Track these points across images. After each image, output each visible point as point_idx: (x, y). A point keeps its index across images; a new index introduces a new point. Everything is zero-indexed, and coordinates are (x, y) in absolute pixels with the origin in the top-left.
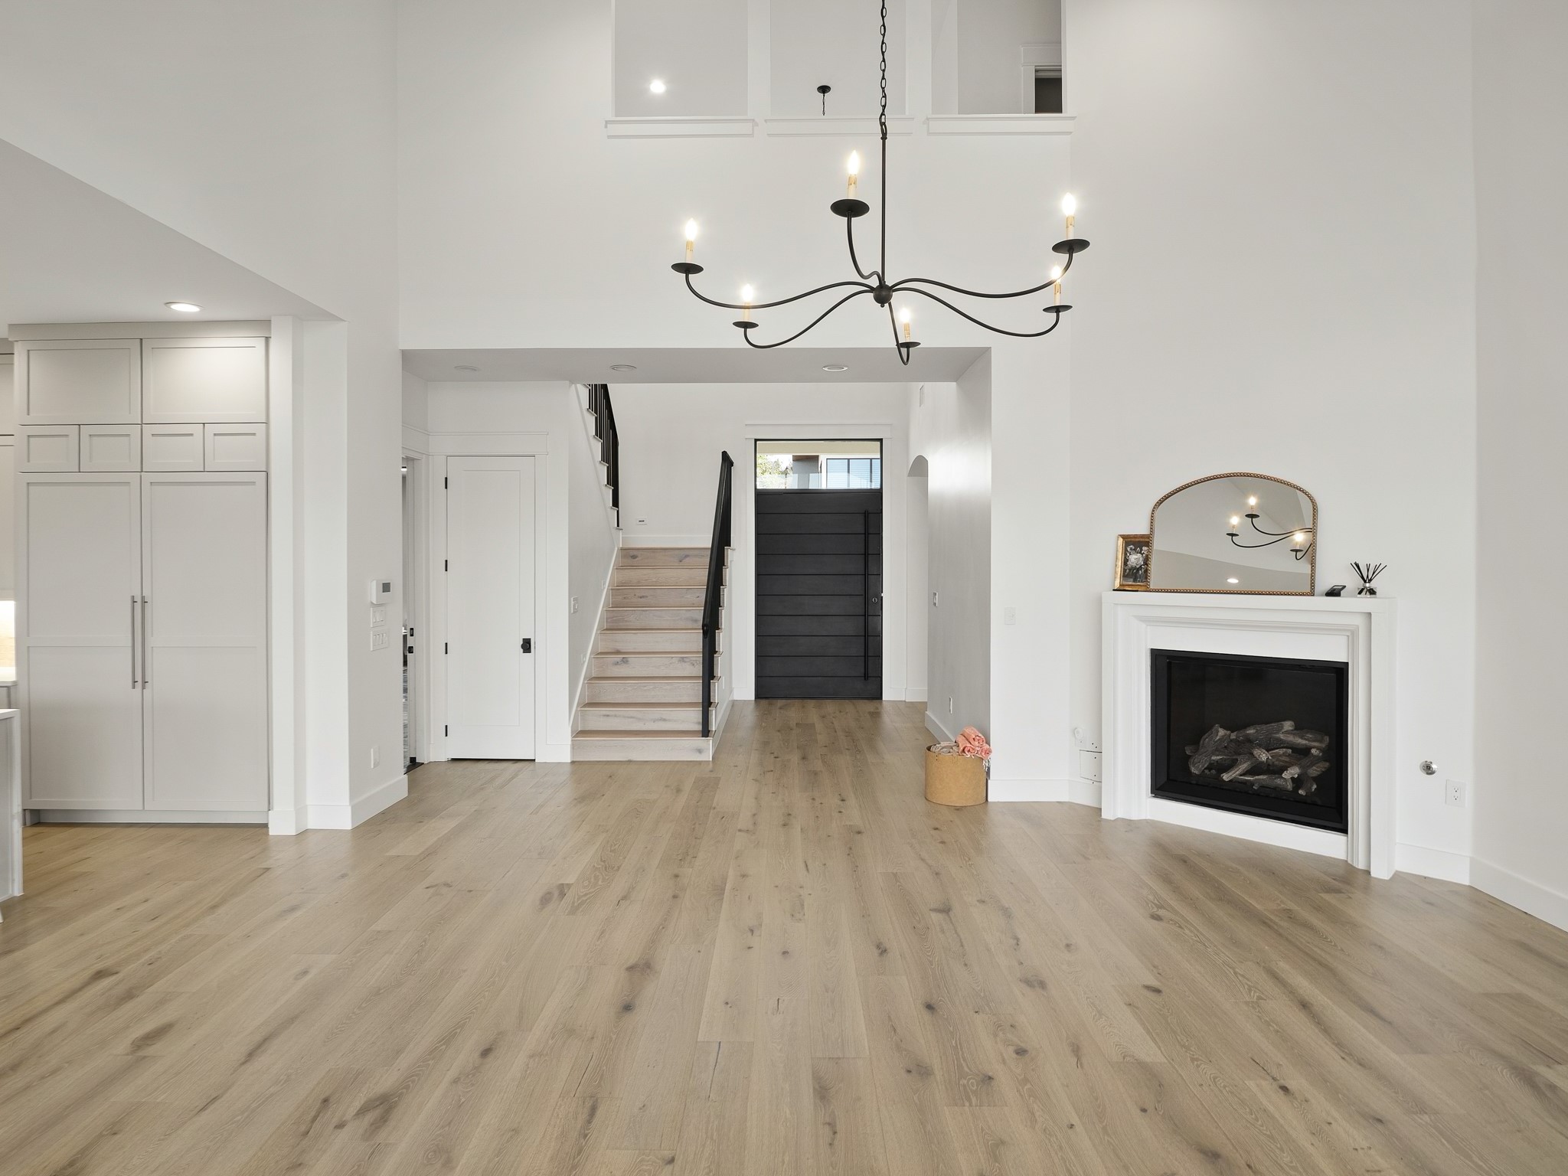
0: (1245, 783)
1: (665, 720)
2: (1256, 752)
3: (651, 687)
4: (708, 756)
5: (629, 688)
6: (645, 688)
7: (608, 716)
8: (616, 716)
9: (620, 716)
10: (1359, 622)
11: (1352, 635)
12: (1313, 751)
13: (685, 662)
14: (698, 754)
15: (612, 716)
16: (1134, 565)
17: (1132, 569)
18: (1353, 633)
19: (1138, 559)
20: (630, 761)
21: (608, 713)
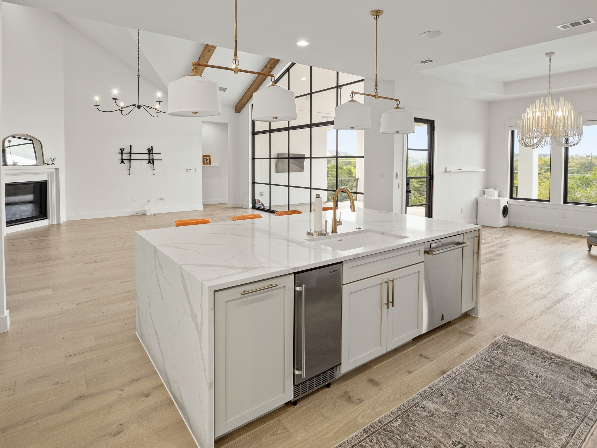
11: (50, 174)
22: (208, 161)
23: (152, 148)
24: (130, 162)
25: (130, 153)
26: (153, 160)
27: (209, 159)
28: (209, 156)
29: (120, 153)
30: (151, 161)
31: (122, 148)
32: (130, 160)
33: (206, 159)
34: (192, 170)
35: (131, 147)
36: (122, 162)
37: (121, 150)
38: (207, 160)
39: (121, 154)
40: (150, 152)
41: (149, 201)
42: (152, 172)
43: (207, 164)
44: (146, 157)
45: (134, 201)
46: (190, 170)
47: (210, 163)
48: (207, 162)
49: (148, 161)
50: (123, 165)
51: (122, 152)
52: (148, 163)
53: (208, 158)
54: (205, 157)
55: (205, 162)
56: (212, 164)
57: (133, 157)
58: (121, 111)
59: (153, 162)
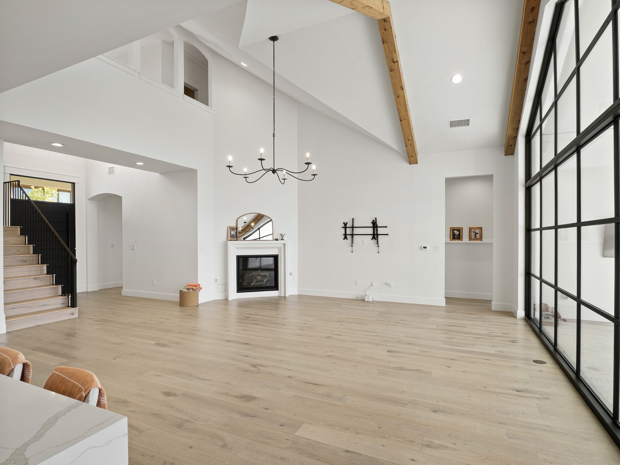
0: (256, 285)
1: (45, 305)
2: (258, 277)
3: (28, 292)
4: (76, 316)
5: (16, 295)
6: (25, 293)
7: (14, 308)
8: (18, 308)
9: (21, 307)
10: (282, 246)
11: (280, 249)
12: (267, 275)
13: (36, 280)
14: (72, 315)
15: (16, 308)
16: (233, 234)
17: (232, 235)
18: (280, 248)
19: (233, 233)
20: (38, 326)
21: (14, 307)
22: (478, 236)
23: (376, 220)
24: (352, 237)
25: (353, 227)
26: (377, 235)
27: (479, 233)
28: (481, 229)
29: (343, 227)
30: (375, 236)
31: (345, 221)
32: (352, 235)
33: (473, 232)
34: (428, 248)
35: (353, 221)
36: (345, 238)
37: (344, 223)
38: (476, 234)
39: (344, 229)
40: (375, 225)
41: (372, 285)
42: (376, 249)
43: (477, 239)
44: (370, 231)
45: (356, 283)
46: (425, 248)
47: (481, 239)
48: (475, 237)
49: (371, 237)
50: (346, 241)
51: (345, 226)
52: (372, 239)
53: (478, 231)
54: (473, 230)
55: (473, 237)
56: (484, 240)
57: (356, 231)
58: (246, 178)
59: (377, 237)
